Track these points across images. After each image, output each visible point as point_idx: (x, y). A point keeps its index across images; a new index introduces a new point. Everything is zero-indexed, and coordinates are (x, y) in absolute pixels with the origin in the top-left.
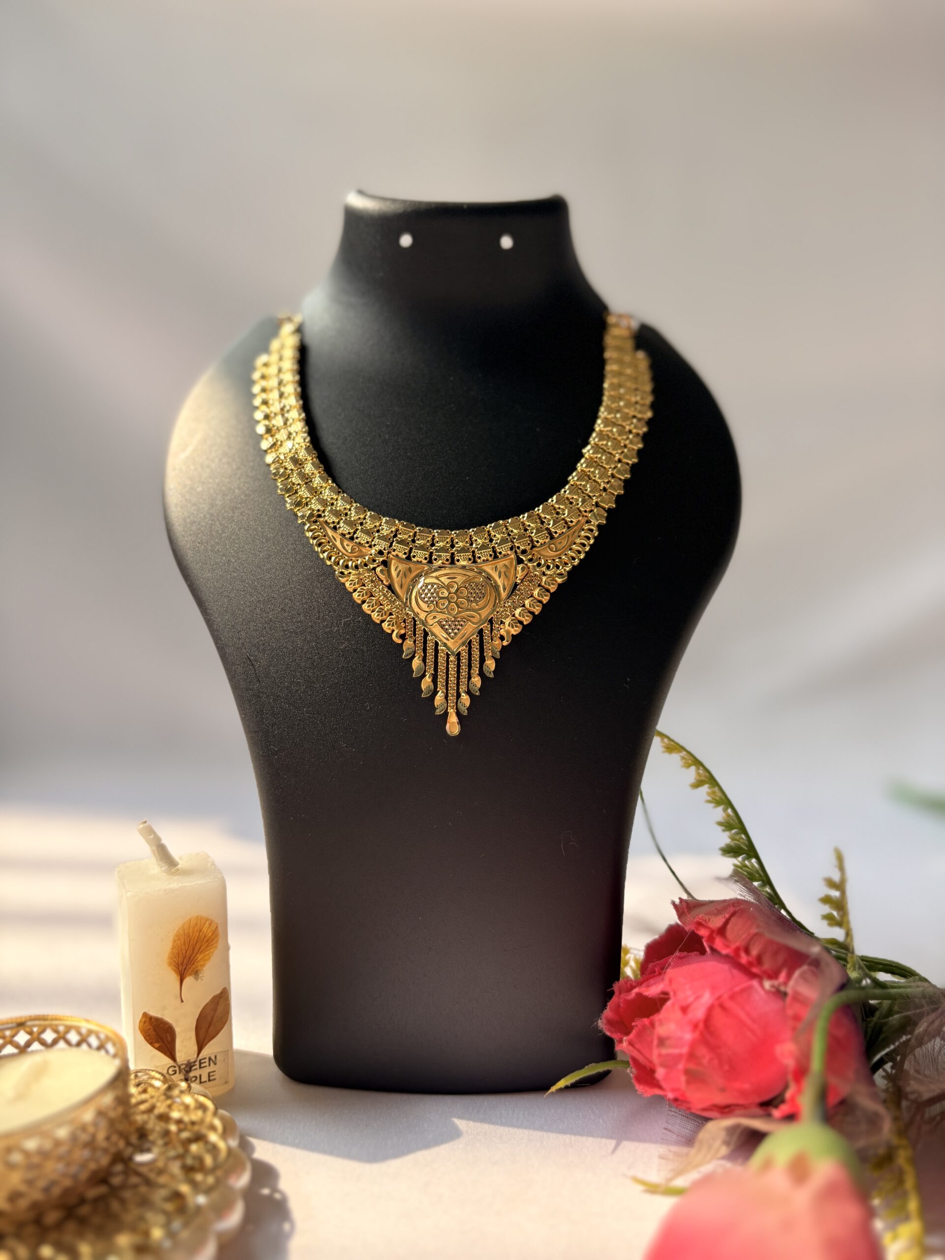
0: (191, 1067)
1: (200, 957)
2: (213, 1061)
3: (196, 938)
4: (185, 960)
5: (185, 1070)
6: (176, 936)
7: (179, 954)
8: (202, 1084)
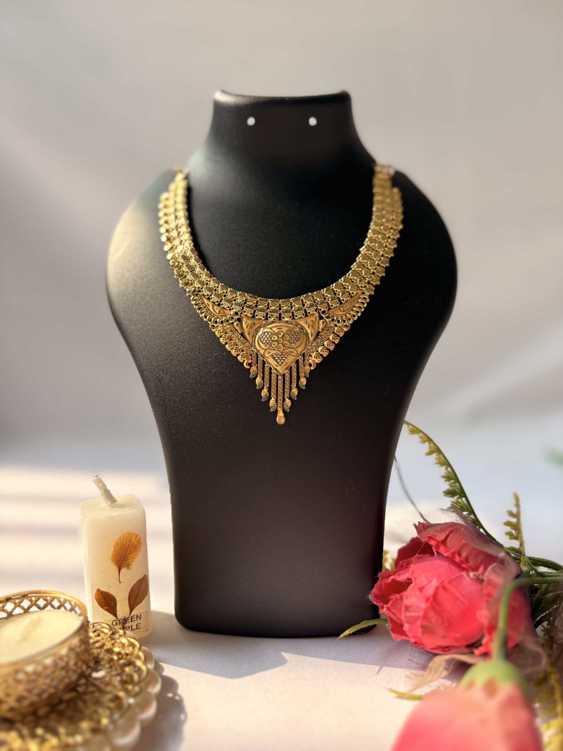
0: (126, 621)
1: (130, 556)
2: (139, 618)
3: (128, 545)
4: (121, 558)
5: (123, 623)
6: (116, 544)
7: (117, 554)
8: (133, 631)
